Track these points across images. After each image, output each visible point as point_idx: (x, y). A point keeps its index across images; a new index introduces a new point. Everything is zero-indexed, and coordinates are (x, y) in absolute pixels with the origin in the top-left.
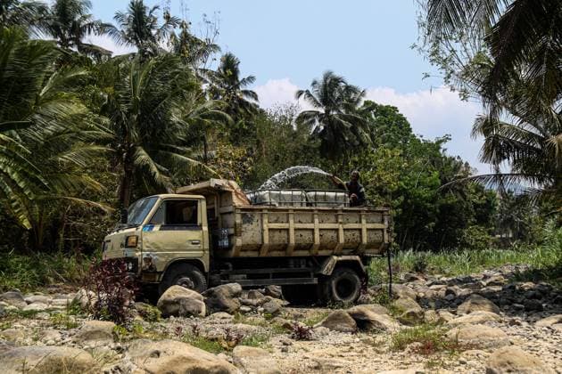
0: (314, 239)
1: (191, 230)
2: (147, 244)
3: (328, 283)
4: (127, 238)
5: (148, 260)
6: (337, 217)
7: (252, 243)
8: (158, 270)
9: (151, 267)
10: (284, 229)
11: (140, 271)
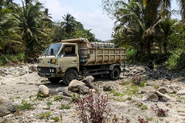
0: (109, 59)
1: (73, 56)
2: (59, 62)
3: (111, 72)
4: (51, 60)
5: (60, 68)
6: (114, 51)
7: (92, 61)
8: (63, 72)
9: (61, 71)
10: (101, 56)
11: (57, 72)
